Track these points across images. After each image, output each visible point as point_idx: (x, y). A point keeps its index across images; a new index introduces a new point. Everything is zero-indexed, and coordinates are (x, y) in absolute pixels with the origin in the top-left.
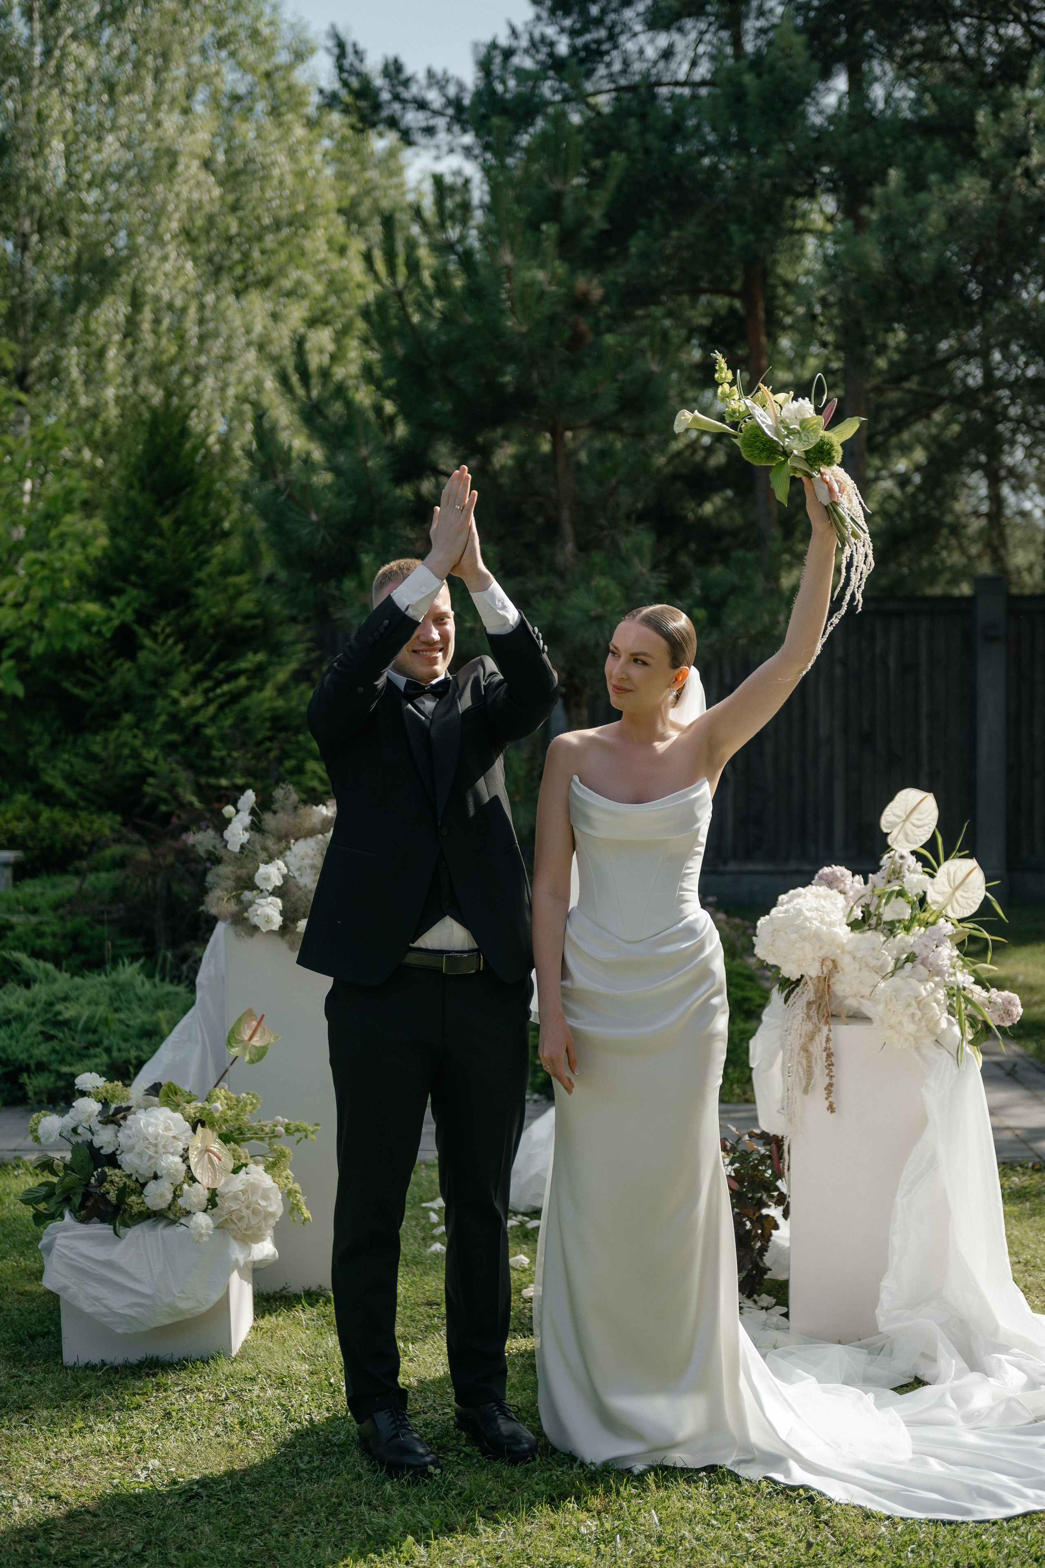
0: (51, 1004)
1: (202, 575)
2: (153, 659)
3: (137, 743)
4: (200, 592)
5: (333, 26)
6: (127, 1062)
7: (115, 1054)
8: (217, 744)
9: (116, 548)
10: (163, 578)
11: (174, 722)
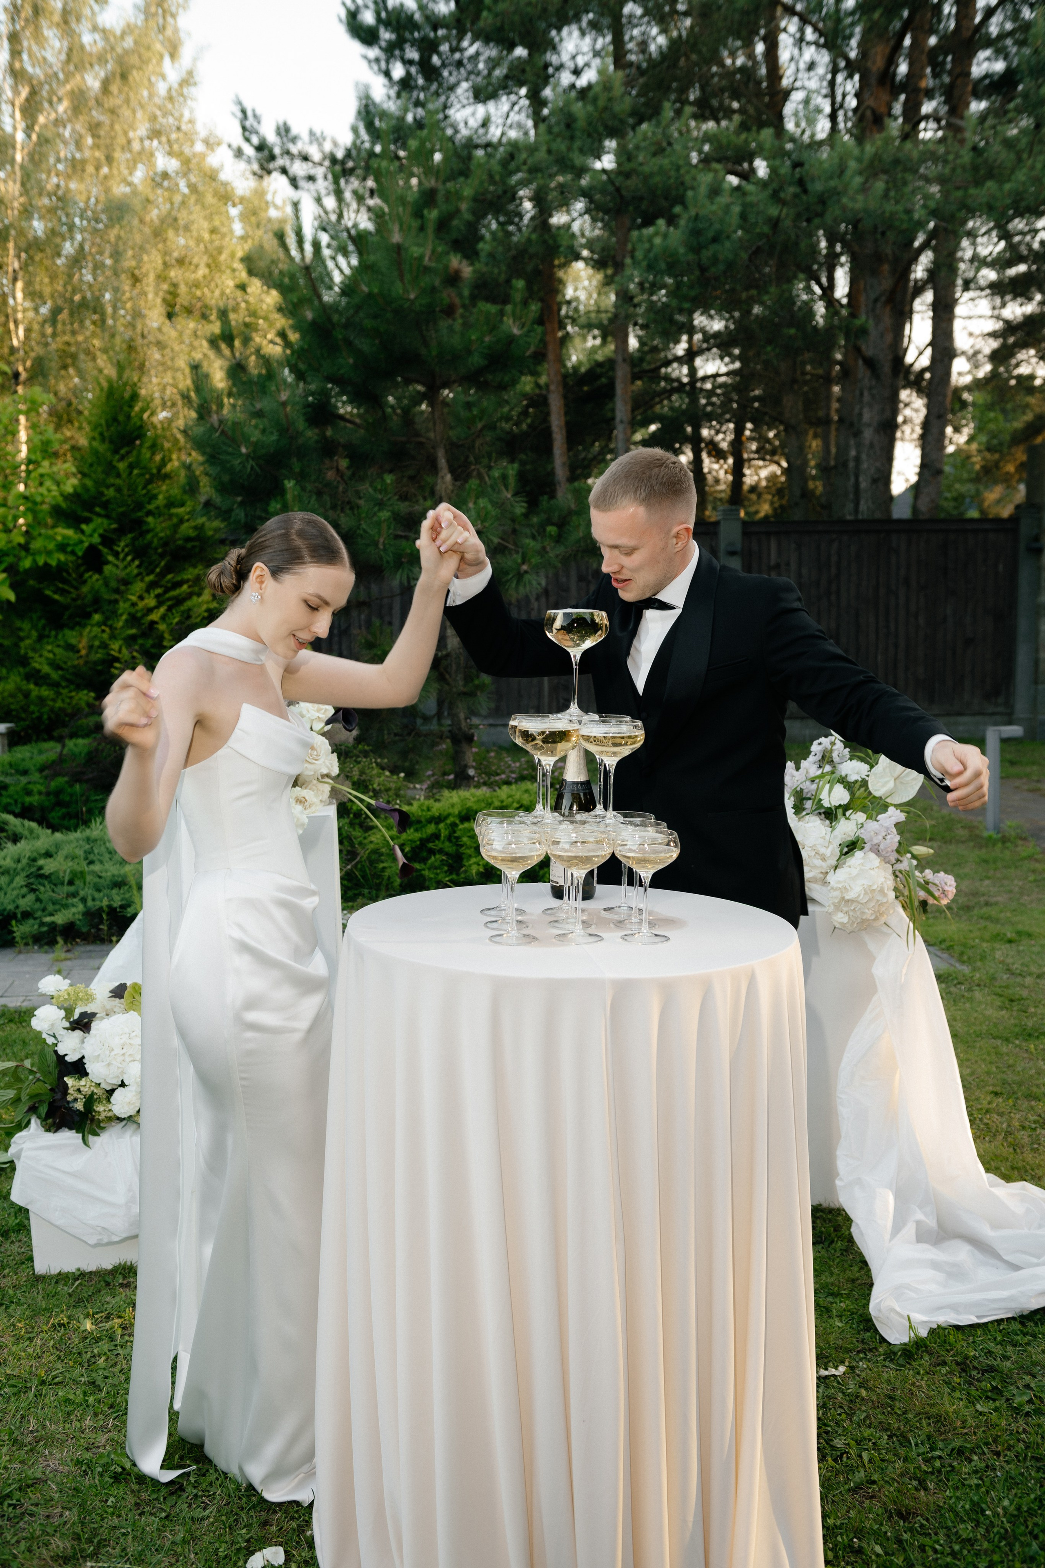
0: (34, 860)
1: (151, 507)
2: (115, 571)
3: (105, 636)
4: (150, 519)
6: (101, 909)
7: (90, 903)
8: (166, 635)
9: (84, 486)
10: (121, 510)
11: (134, 620)
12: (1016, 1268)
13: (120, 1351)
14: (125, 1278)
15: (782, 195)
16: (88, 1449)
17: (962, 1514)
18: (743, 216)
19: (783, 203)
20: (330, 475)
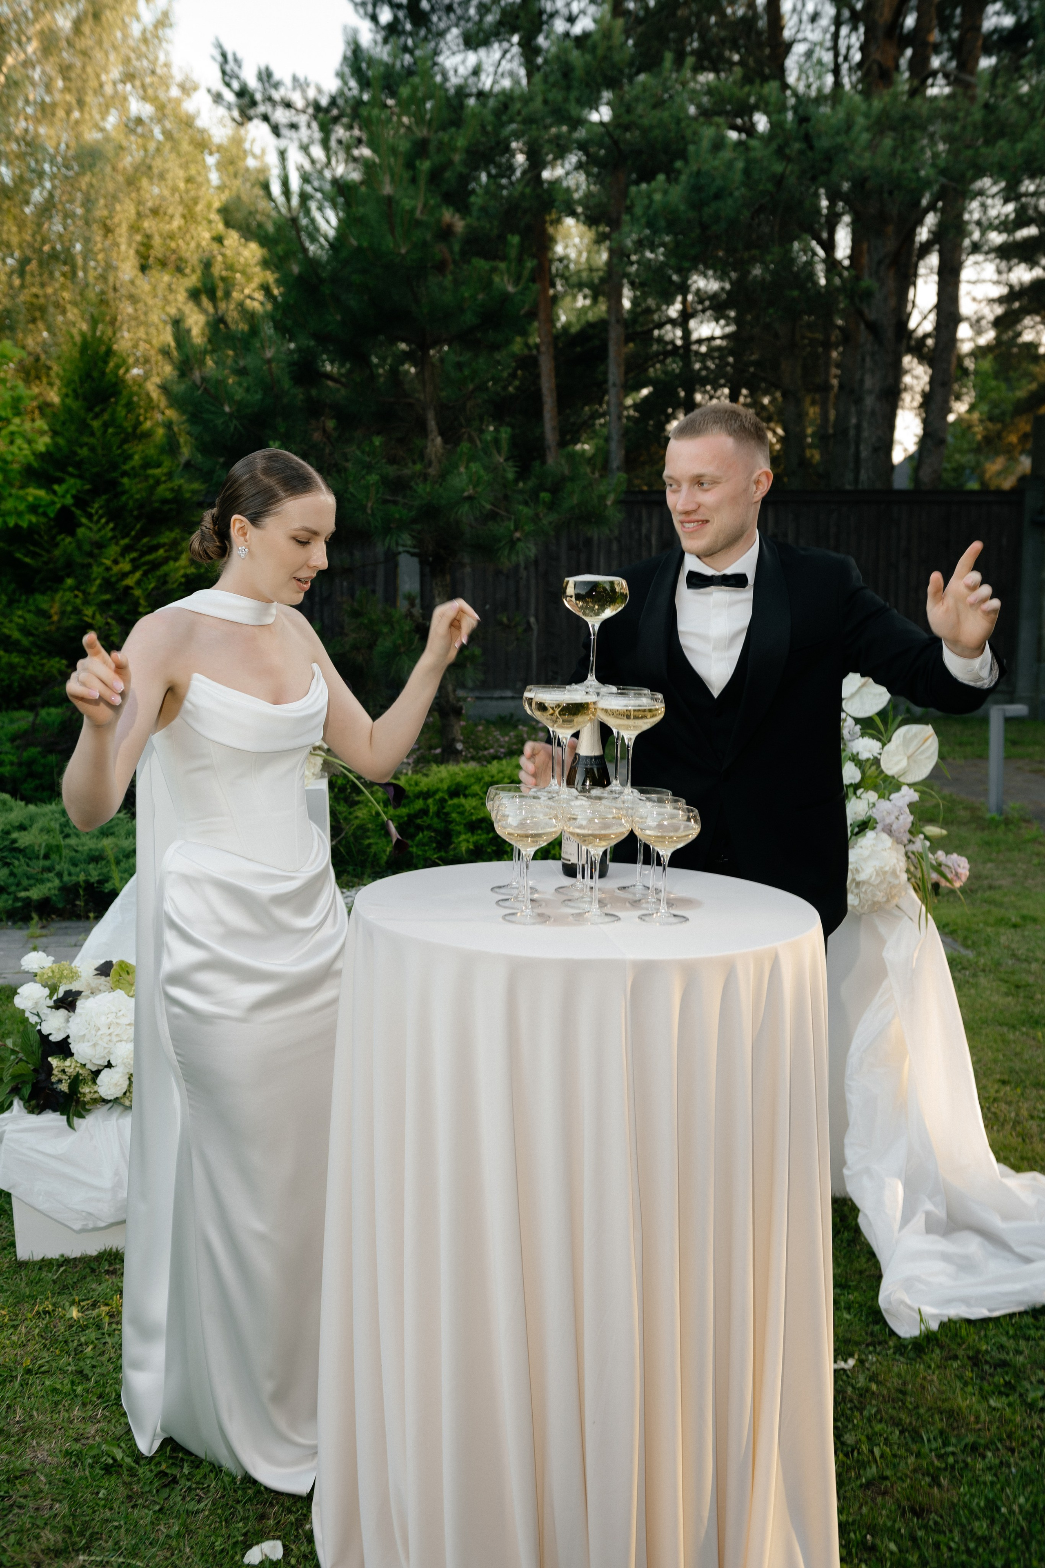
0: (8, 833)
1: (126, 467)
2: (89, 534)
3: (78, 601)
4: (125, 480)
5: (217, 40)
6: (77, 884)
7: (66, 878)
8: (142, 601)
9: (56, 445)
10: (95, 470)
11: (108, 585)
12: (1027, 1260)
13: (108, 1339)
14: (110, 1264)
15: (787, 151)
16: (77, 1440)
17: (976, 1510)
18: (747, 172)
19: (788, 159)
20: (317, 436)
